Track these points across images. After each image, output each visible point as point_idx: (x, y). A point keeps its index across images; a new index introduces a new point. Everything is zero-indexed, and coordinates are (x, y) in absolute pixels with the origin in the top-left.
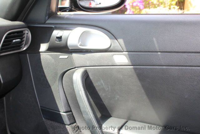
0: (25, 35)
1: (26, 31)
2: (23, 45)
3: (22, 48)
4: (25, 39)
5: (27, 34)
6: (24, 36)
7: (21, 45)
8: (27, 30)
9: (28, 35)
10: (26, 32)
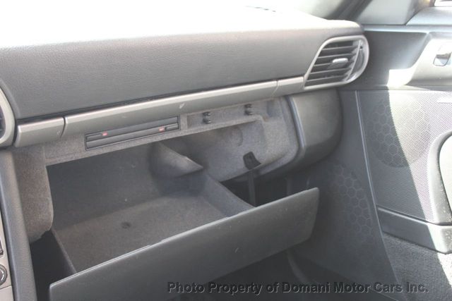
0: (357, 51)
1: (360, 41)
2: (350, 72)
3: (347, 78)
4: (355, 58)
5: (361, 47)
6: (353, 52)
7: (346, 71)
8: (362, 39)
9: (363, 49)
10: (360, 43)
